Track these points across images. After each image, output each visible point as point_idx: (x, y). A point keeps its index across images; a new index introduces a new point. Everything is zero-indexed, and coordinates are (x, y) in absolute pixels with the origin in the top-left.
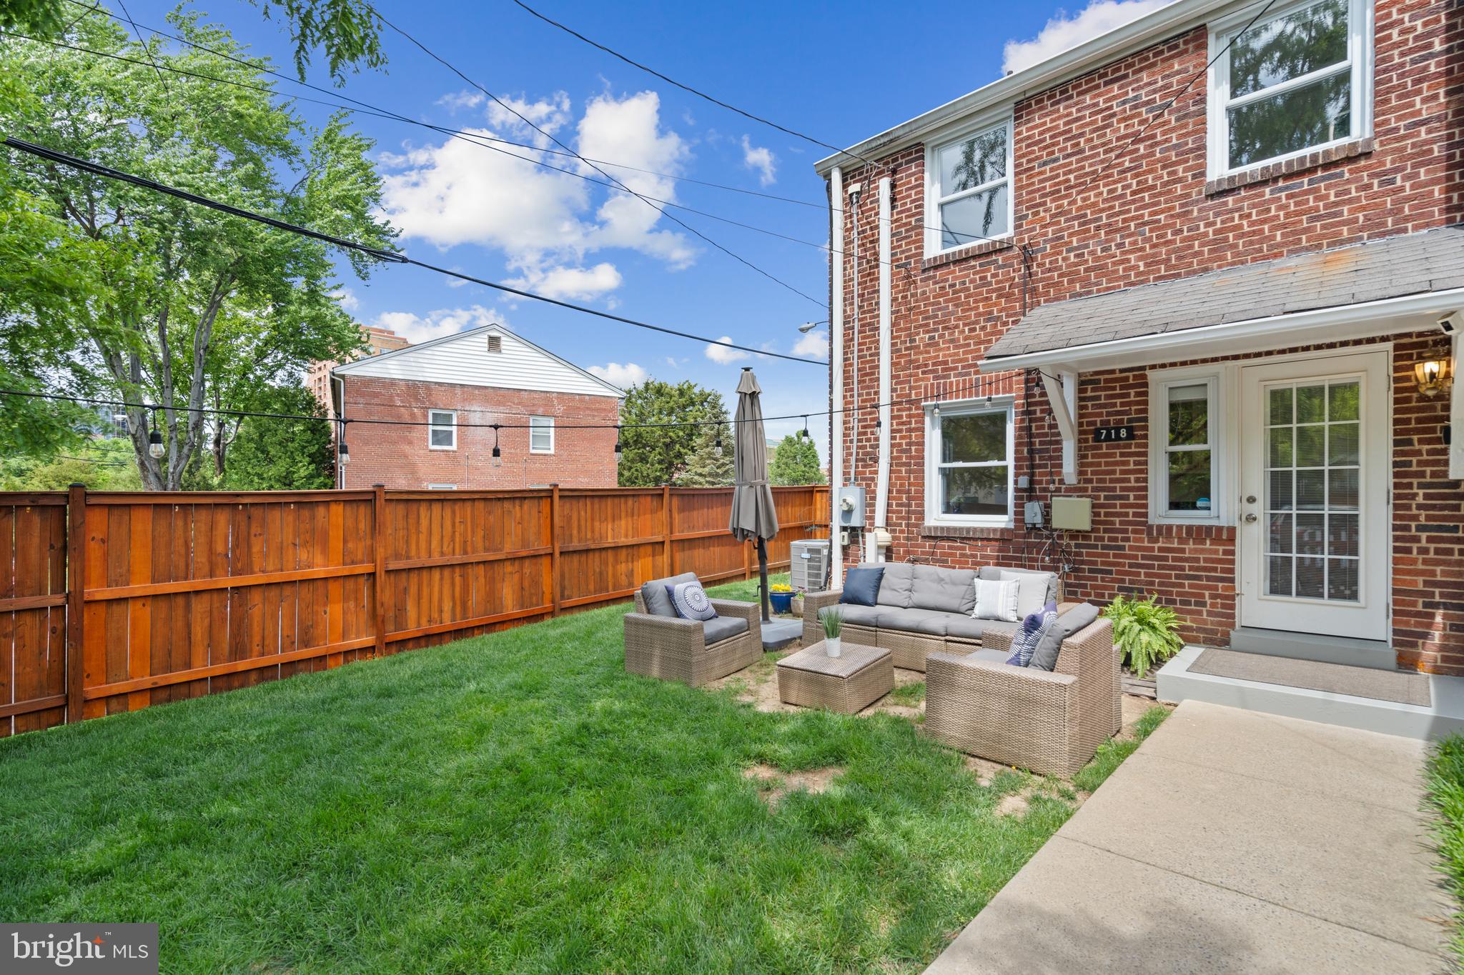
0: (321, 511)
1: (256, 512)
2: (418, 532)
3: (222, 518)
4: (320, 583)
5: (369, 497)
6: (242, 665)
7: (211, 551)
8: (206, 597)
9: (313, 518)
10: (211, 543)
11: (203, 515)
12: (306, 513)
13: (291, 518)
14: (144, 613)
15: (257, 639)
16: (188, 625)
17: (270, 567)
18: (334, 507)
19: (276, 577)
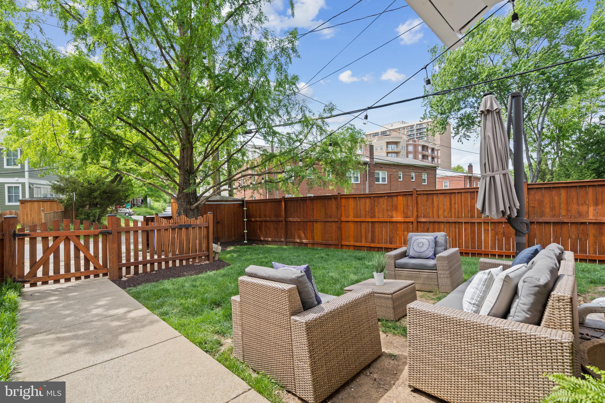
0: (395, 198)
1: (376, 199)
2: (433, 207)
3: (368, 201)
4: (395, 223)
5: (411, 193)
6: (373, 245)
7: (365, 210)
8: (364, 223)
9: (392, 201)
10: (365, 208)
11: (363, 200)
12: (390, 199)
13: (385, 201)
14: (352, 225)
15: (377, 238)
16: (361, 231)
17: (380, 217)
18: (399, 197)
19: (381, 220)
